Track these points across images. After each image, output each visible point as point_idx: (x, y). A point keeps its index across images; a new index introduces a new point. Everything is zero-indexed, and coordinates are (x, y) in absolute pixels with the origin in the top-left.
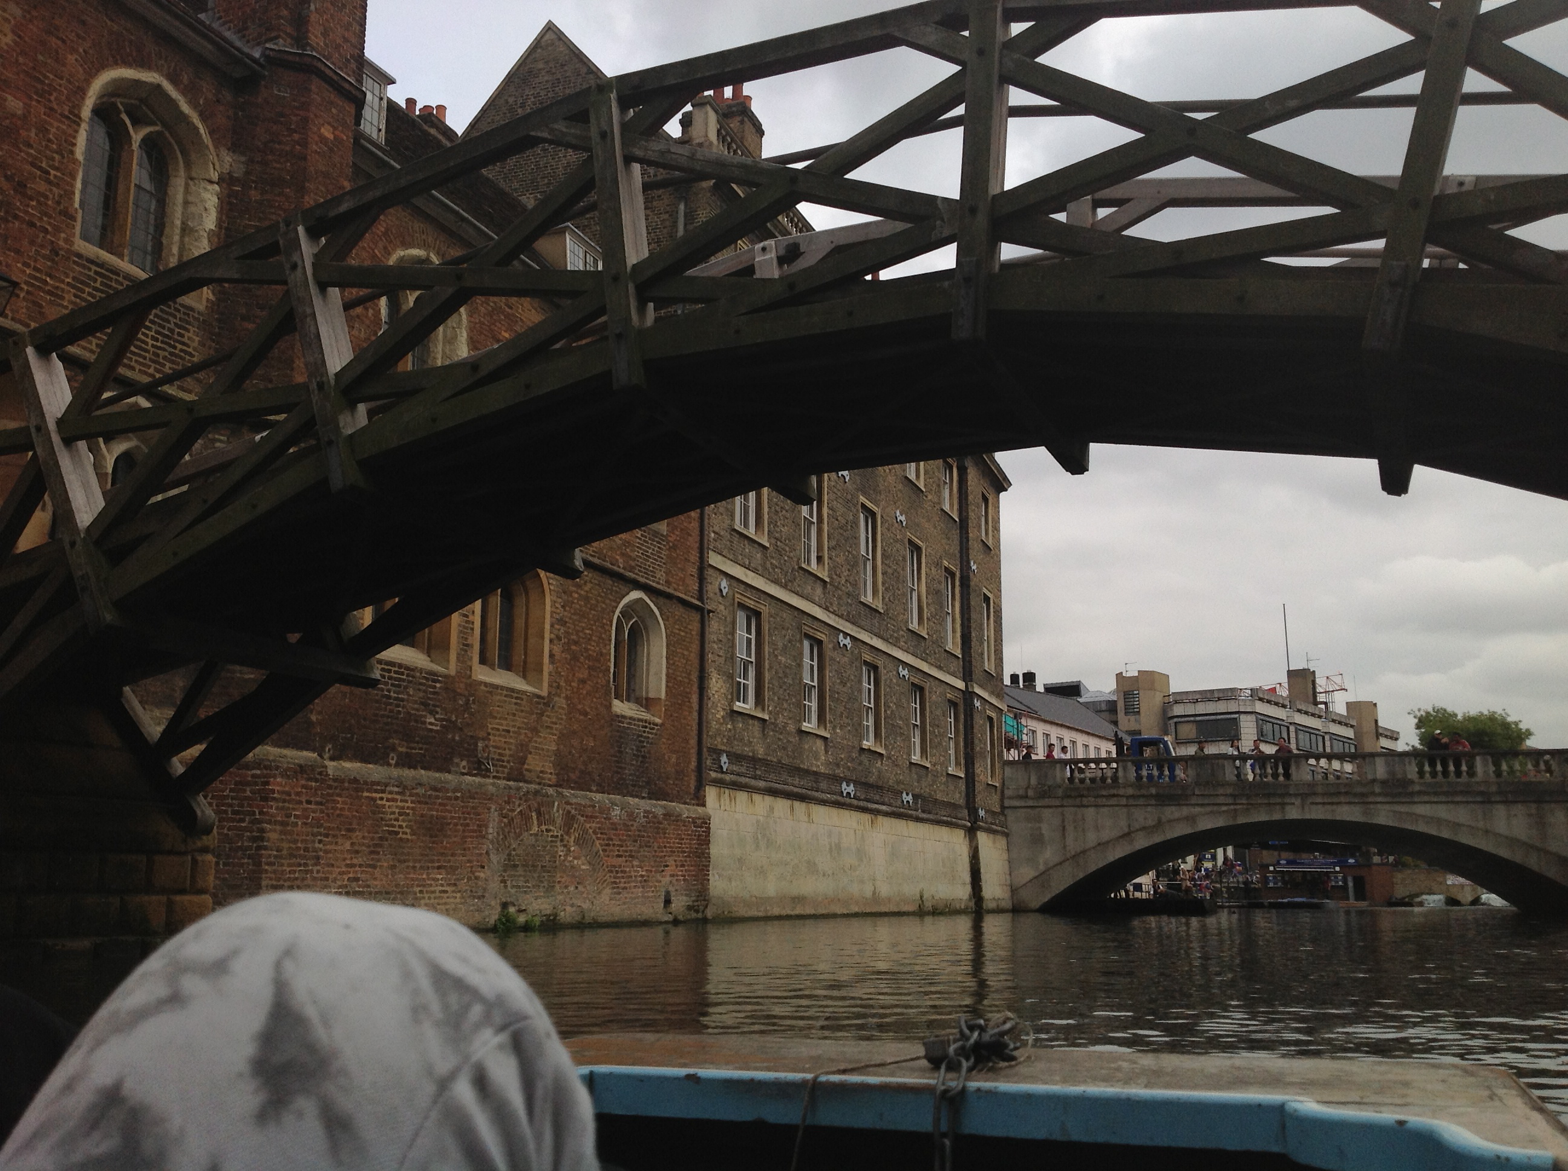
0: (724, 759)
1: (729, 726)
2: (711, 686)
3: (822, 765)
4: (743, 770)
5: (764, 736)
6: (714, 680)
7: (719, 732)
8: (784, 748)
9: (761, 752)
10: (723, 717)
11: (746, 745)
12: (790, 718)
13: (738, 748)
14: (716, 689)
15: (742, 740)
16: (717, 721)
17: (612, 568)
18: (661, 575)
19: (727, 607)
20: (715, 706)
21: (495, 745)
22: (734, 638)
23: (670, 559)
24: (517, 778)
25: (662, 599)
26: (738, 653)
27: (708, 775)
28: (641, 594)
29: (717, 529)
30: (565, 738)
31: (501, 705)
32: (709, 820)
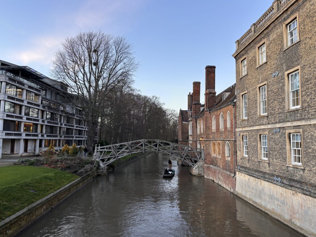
0: (239, 167)
1: (241, 161)
2: (238, 153)
3: (267, 170)
4: (243, 169)
5: (249, 163)
7: (239, 162)
8: (254, 165)
9: (248, 166)
12: (256, 158)
13: (243, 165)
15: (244, 163)
16: (239, 160)
17: (225, 140)
18: (230, 137)
19: (240, 137)
20: (238, 157)
21: (218, 164)
22: (242, 143)
23: (231, 134)
24: (220, 168)
25: (230, 141)
26: (244, 145)
27: (236, 170)
28: (227, 142)
29: (238, 123)
30: (222, 163)
31: (219, 160)
32: (236, 178)
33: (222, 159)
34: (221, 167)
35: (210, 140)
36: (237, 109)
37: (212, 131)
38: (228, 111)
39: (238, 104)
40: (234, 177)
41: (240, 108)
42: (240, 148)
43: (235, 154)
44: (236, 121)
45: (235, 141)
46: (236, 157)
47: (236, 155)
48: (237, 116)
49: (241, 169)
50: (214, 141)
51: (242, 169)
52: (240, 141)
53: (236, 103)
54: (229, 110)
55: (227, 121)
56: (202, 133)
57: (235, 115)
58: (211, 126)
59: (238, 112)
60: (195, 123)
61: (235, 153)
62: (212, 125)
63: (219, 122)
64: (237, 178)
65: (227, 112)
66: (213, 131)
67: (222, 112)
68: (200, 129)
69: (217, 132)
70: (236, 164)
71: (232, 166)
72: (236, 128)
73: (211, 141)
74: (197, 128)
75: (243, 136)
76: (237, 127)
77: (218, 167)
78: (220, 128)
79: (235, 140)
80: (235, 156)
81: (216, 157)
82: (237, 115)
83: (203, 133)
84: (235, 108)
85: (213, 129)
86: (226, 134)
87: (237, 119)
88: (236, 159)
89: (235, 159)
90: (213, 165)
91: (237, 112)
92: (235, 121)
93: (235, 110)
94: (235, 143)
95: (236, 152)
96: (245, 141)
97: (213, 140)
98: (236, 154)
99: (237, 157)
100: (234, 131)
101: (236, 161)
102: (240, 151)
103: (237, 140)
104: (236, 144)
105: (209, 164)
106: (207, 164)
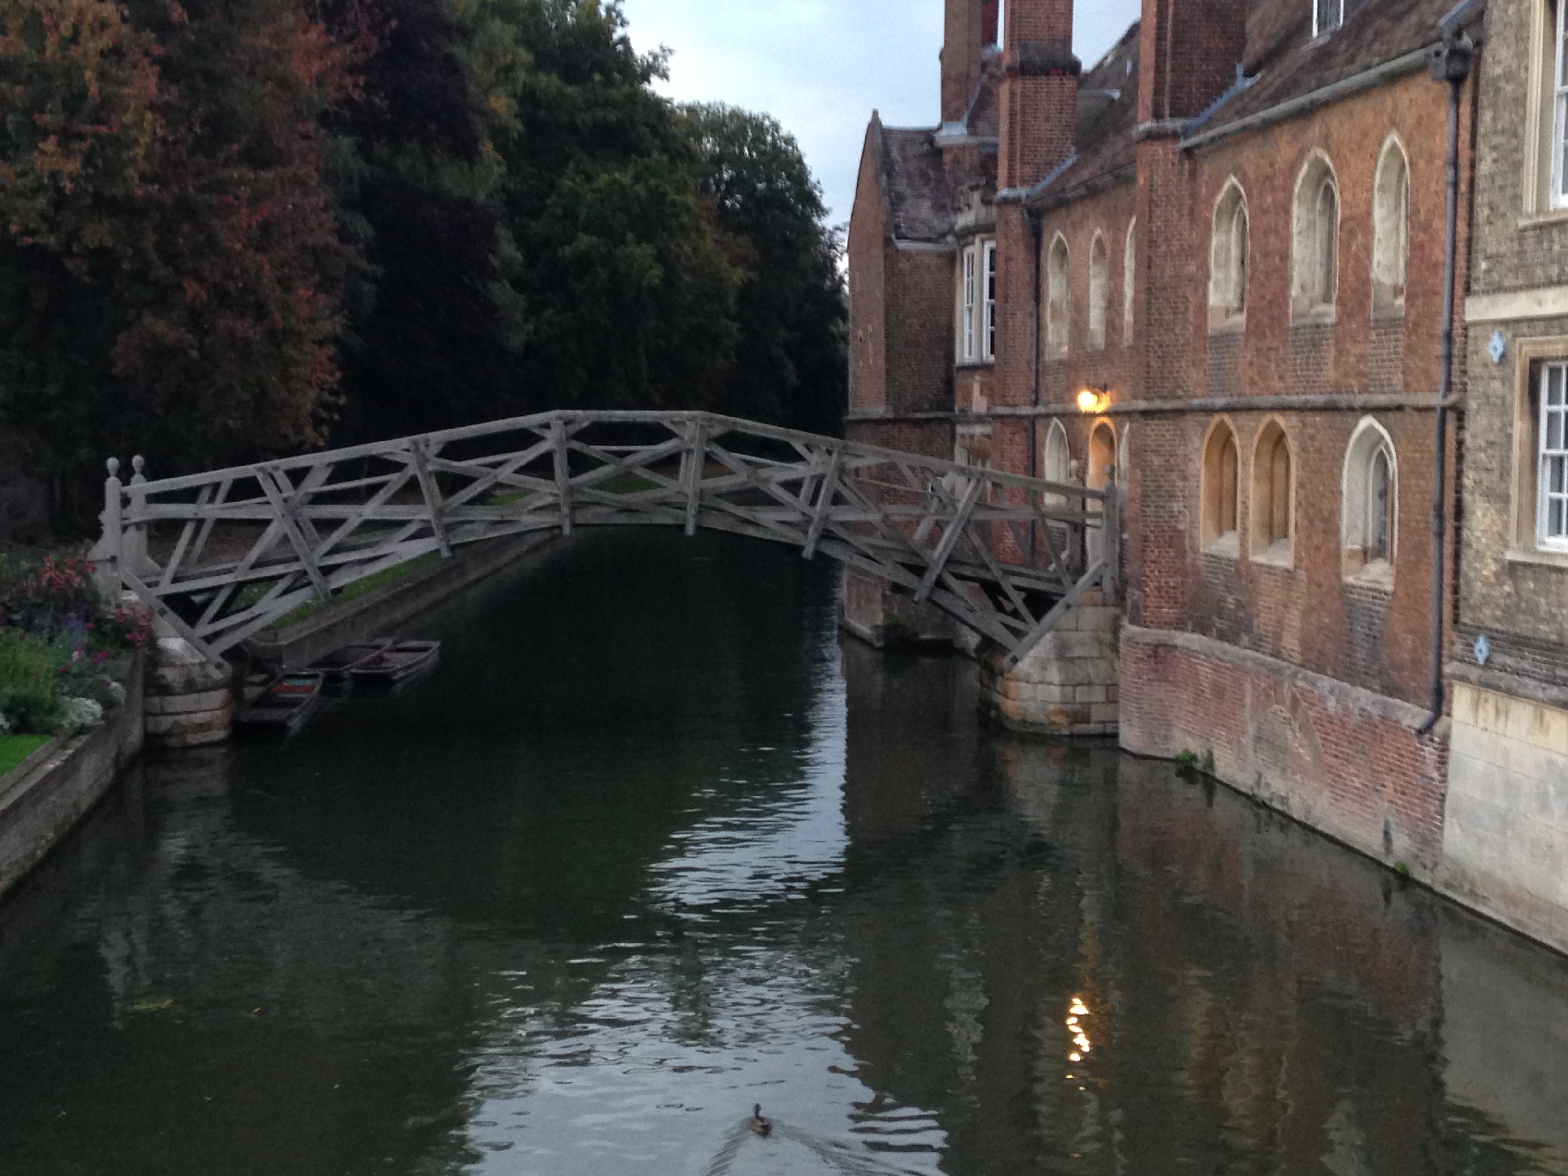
0: (1482, 646)
1: (1507, 588)
2: (1474, 524)
4: (1526, 665)
6: (1479, 514)
7: (1486, 599)
10: (1495, 574)
11: (1542, 620)
13: (1524, 626)
14: (1483, 527)
15: (1532, 611)
16: (1485, 582)
17: (1343, 400)
18: (1398, 379)
19: (1506, 380)
20: (1480, 556)
21: (1264, 621)
22: (1519, 428)
23: (1409, 348)
24: (1276, 654)
25: (1391, 415)
26: (1543, 449)
27: (1447, 669)
28: (1367, 422)
29: (1492, 249)
30: (1306, 614)
31: (1266, 583)
32: (1446, 738)
33: (1302, 574)
34: (1291, 642)
35: (1180, 412)
36: (1486, 117)
37: (1201, 327)
38: (1394, 138)
39: (1499, 71)
40: (1427, 729)
41: (1520, 101)
42: (1504, 473)
43: (1440, 535)
44: (1471, 223)
45: (1451, 417)
46: (1457, 556)
47: (1458, 540)
48: (1481, 184)
49: (1500, 659)
50: (1226, 418)
51: (1509, 661)
52: (1505, 410)
53: (1478, 59)
54: (1394, 124)
55: (1369, 231)
56: (1100, 341)
57: (1465, 174)
58: (1201, 281)
59: (1497, 140)
60: (1021, 255)
61: (1449, 524)
62: (1204, 266)
63: (1286, 239)
64: (1455, 745)
65: (1380, 141)
66: (1215, 324)
67: (1327, 148)
68: (1079, 307)
69: (1255, 329)
70: (1456, 620)
71: (1409, 641)
72: (1468, 290)
73: (1189, 422)
74: (1038, 296)
75: (1535, 365)
76: (1475, 287)
77: (1255, 646)
78: (1294, 292)
79: (1454, 408)
80: (1448, 550)
81: (1236, 555)
82: (1484, 168)
83: (1110, 344)
84: (1465, 109)
85: (1214, 299)
86: (1356, 350)
87: (1482, 214)
88: (1457, 573)
89: (1448, 579)
90: (1203, 628)
91: (1483, 147)
92: (1462, 227)
93: (1465, 121)
94: (1451, 428)
95: (1459, 512)
96: (1552, 416)
97: (1210, 411)
98: (1458, 530)
99: (1468, 555)
100: (1442, 326)
101: (1456, 590)
102: (1506, 499)
103: (1473, 404)
104: (1460, 443)
105: (1168, 625)
106: (1151, 622)
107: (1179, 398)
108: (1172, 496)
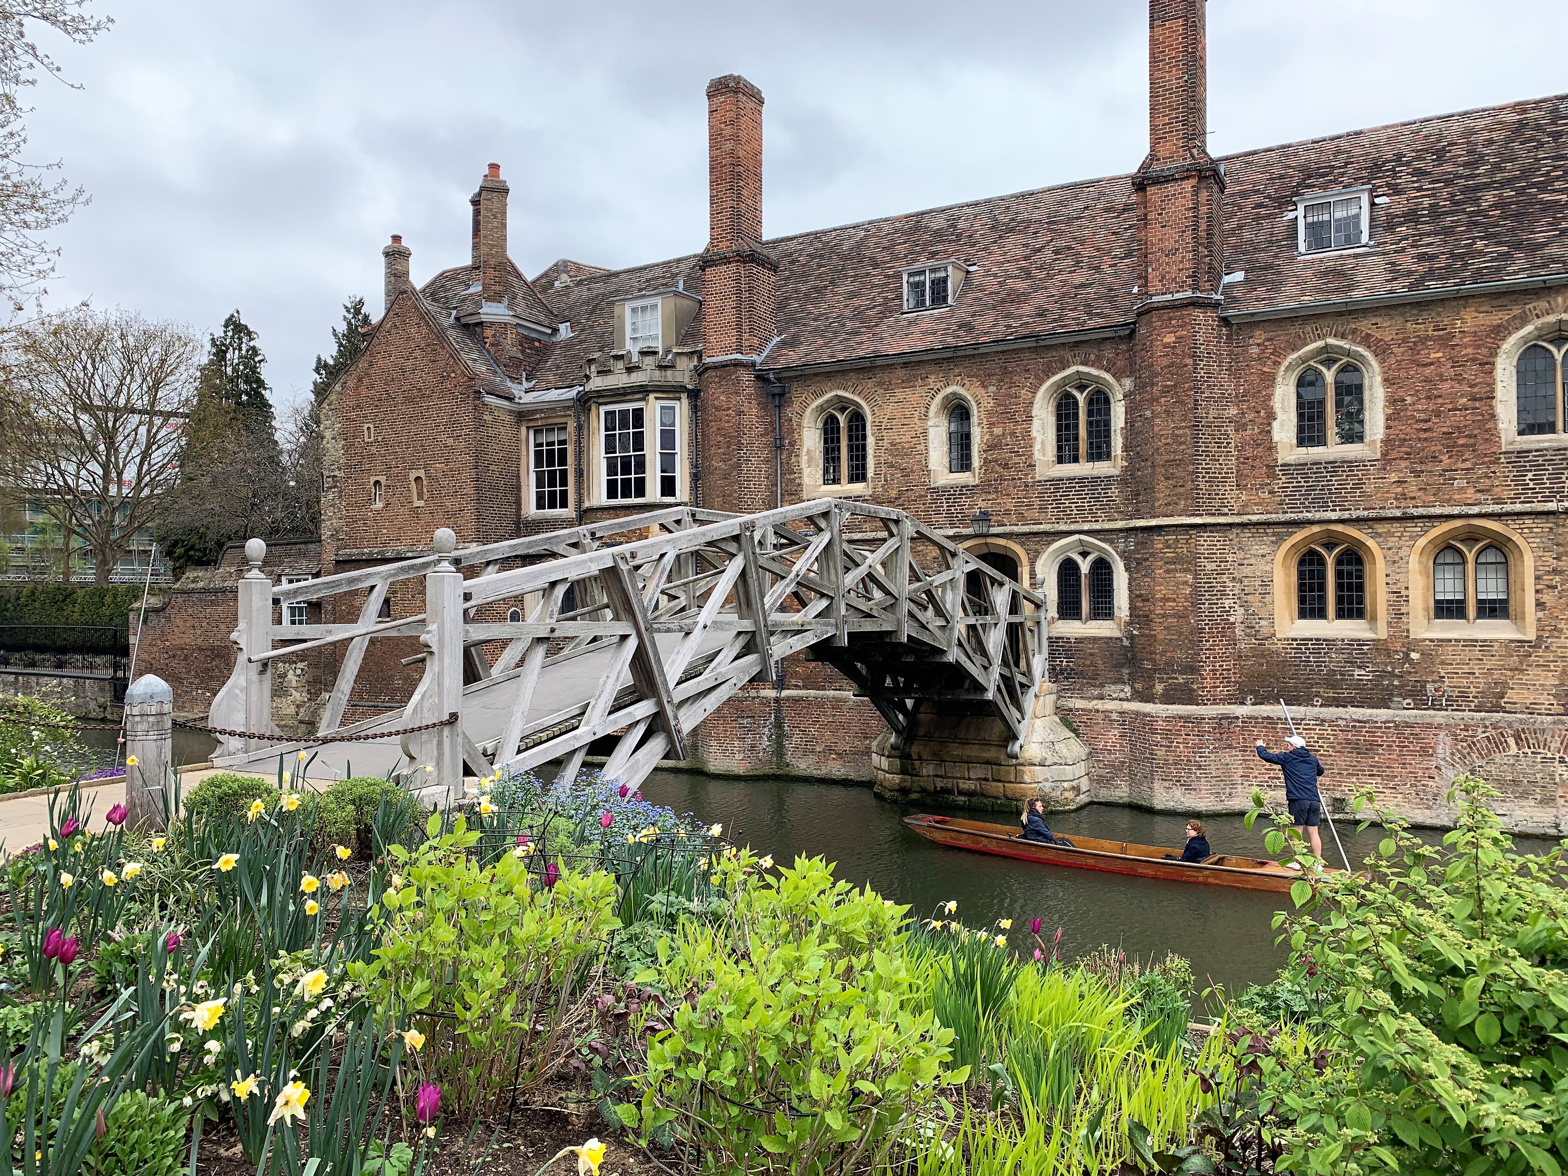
24: (1491, 709)
37: (1256, 458)
50: (1338, 527)
58: (1254, 422)
62: (1261, 409)
68: (902, 453)
74: (780, 446)
78: (1506, 425)
85: (1280, 435)
105: (1223, 701)
106: (1208, 700)
107: (1226, 514)
108: (1224, 594)
